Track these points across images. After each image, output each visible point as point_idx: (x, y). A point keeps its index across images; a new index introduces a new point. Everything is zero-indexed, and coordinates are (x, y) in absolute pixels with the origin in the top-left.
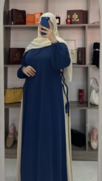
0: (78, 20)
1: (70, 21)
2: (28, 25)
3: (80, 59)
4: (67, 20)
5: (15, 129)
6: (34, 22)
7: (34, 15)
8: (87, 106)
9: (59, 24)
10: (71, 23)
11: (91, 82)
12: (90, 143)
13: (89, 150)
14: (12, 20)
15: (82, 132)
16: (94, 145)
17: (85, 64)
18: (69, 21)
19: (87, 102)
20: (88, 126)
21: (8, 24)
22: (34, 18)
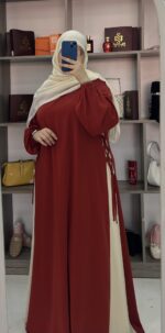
0: (124, 44)
1: (110, 47)
2: (39, 55)
3: (129, 110)
4: (104, 46)
5: (23, 227)
6: (49, 51)
7: (48, 38)
8: (143, 188)
9: (92, 51)
10: (112, 49)
11: (149, 148)
12: (148, 249)
13: (147, 261)
14: (12, 49)
15: (136, 232)
16: (155, 251)
17: (137, 118)
18: (108, 46)
19: (142, 182)
20: (146, 221)
21: (4, 55)
22: (49, 43)
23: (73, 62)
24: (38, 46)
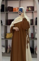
2: (14, 12)
5: (10, 46)
6: (16, 11)
7: (16, 8)
8: (34, 39)
11: (35, 31)
12: (35, 52)
13: (35, 54)
14: (8, 10)
15: (33, 48)
16: (37, 52)
17: (33, 25)
18: (27, 10)
20: (35, 46)
21: (7, 11)
22: (16, 9)
23: (22, 13)
24: (14, 10)
